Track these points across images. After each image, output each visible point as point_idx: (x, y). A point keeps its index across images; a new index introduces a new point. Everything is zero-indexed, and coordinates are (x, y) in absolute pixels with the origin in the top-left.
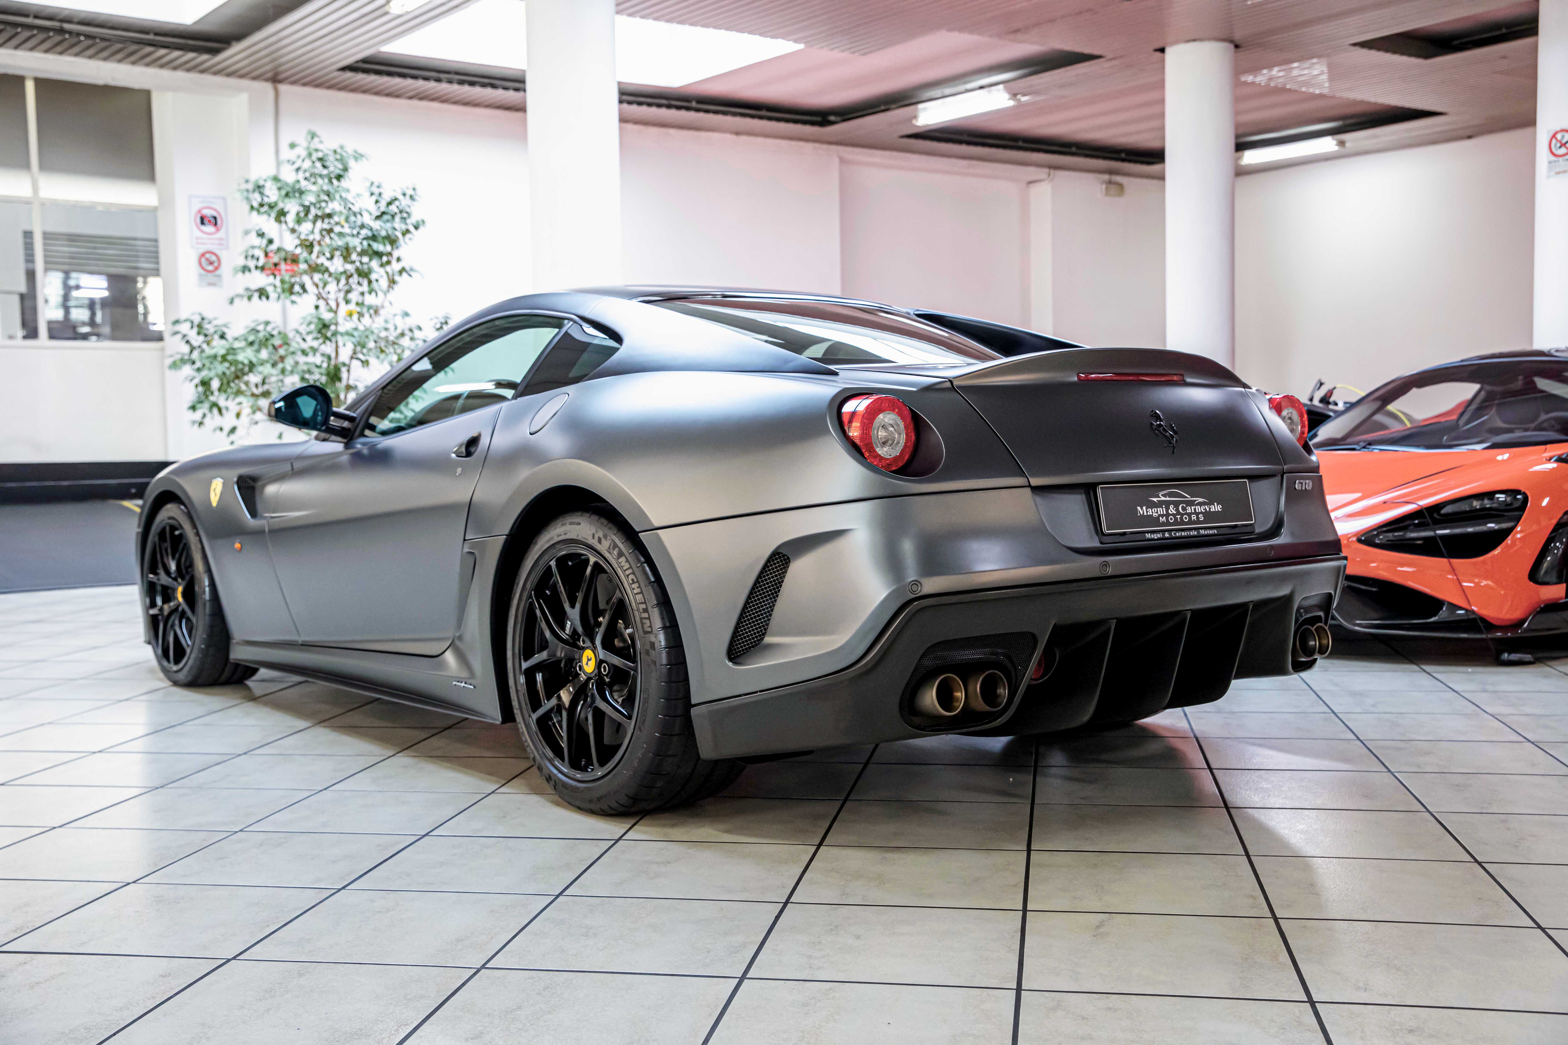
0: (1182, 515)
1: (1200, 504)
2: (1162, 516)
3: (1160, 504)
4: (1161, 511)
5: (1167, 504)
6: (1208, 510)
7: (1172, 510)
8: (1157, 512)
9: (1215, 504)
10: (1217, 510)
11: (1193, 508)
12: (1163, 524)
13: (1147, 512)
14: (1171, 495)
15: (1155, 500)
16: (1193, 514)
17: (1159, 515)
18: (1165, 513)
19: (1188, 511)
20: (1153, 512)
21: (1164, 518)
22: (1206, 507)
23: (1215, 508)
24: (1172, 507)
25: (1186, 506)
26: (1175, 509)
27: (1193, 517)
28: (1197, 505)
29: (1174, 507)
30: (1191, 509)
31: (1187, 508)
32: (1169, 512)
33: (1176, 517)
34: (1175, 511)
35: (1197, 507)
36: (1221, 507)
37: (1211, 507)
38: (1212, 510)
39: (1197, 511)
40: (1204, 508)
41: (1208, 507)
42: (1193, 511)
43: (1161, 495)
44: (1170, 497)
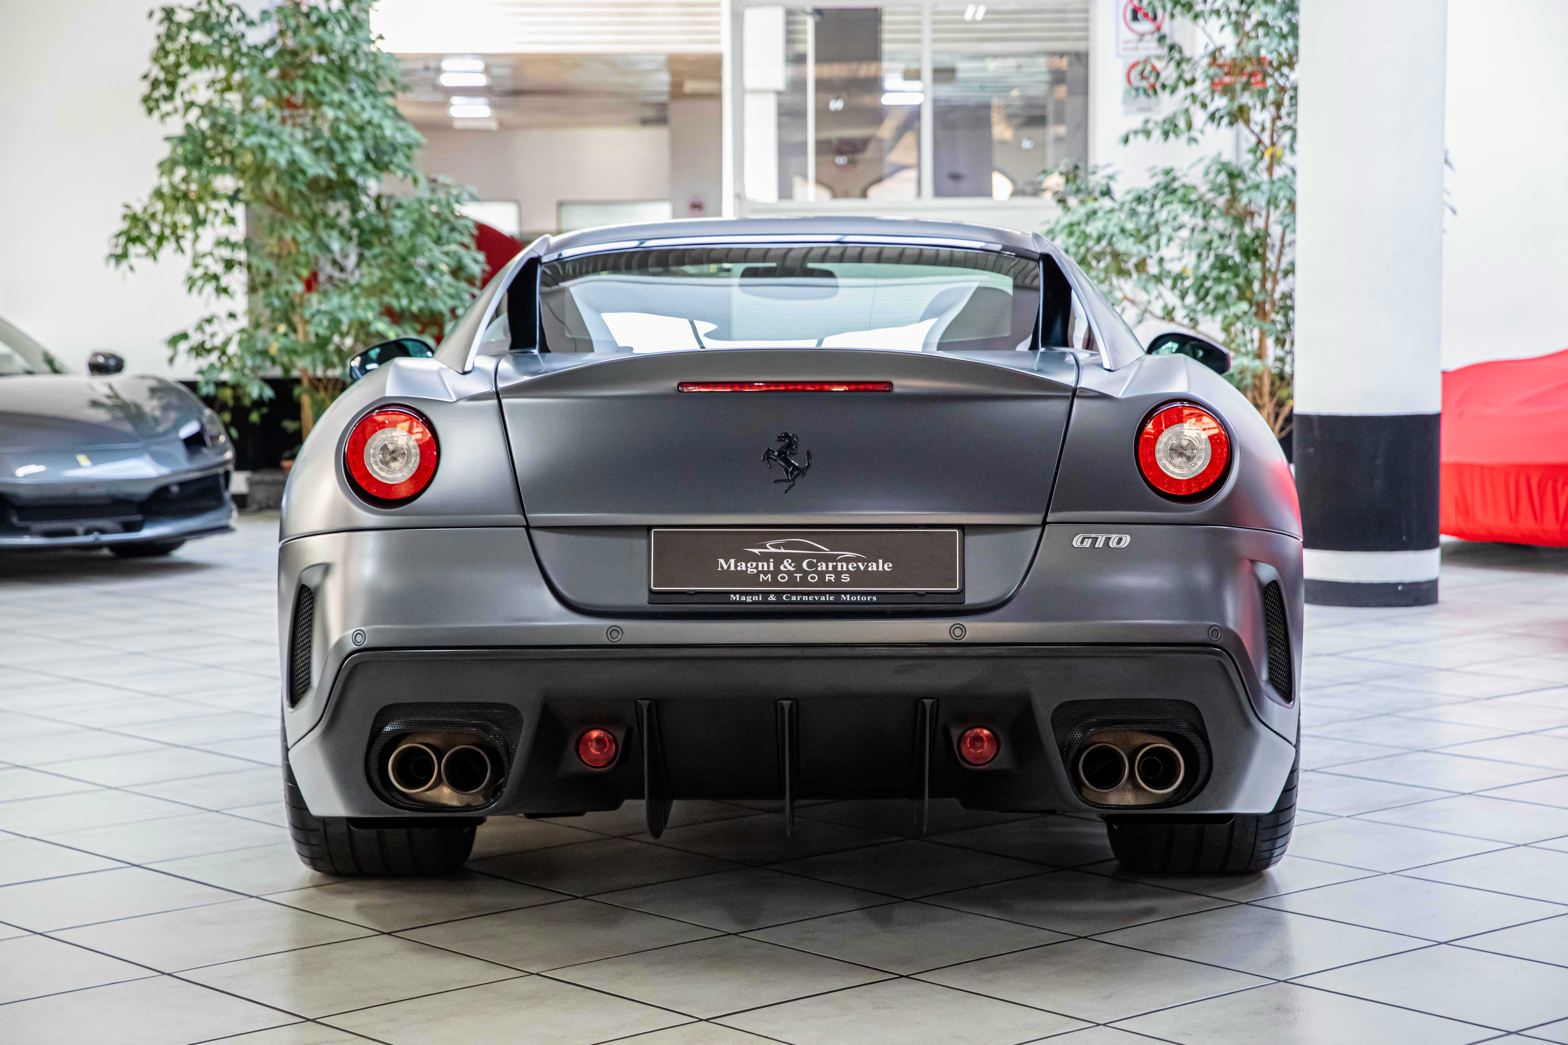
0: (806, 573)
1: (848, 560)
2: (765, 573)
3: (765, 557)
4: (762, 566)
5: (779, 559)
6: (862, 568)
7: (787, 565)
8: (757, 567)
9: (881, 561)
10: (881, 569)
11: (830, 565)
12: (765, 583)
13: (736, 566)
14: (786, 546)
15: (756, 551)
16: (830, 572)
17: (759, 572)
18: (772, 568)
19: (819, 569)
20: (751, 568)
21: (769, 575)
22: (860, 564)
23: (878, 567)
24: (788, 561)
25: (818, 562)
26: (793, 564)
27: (829, 577)
28: (841, 560)
29: (792, 562)
30: (827, 567)
31: (819, 564)
32: (782, 568)
33: (795, 575)
34: (793, 567)
35: (839, 564)
36: (891, 565)
37: (870, 565)
38: (870, 569)
39: (839, 569)
40: (855, 565)
41: (863, 565)
42: (830, 569)
43: (770, 545)
44: (785, 549)
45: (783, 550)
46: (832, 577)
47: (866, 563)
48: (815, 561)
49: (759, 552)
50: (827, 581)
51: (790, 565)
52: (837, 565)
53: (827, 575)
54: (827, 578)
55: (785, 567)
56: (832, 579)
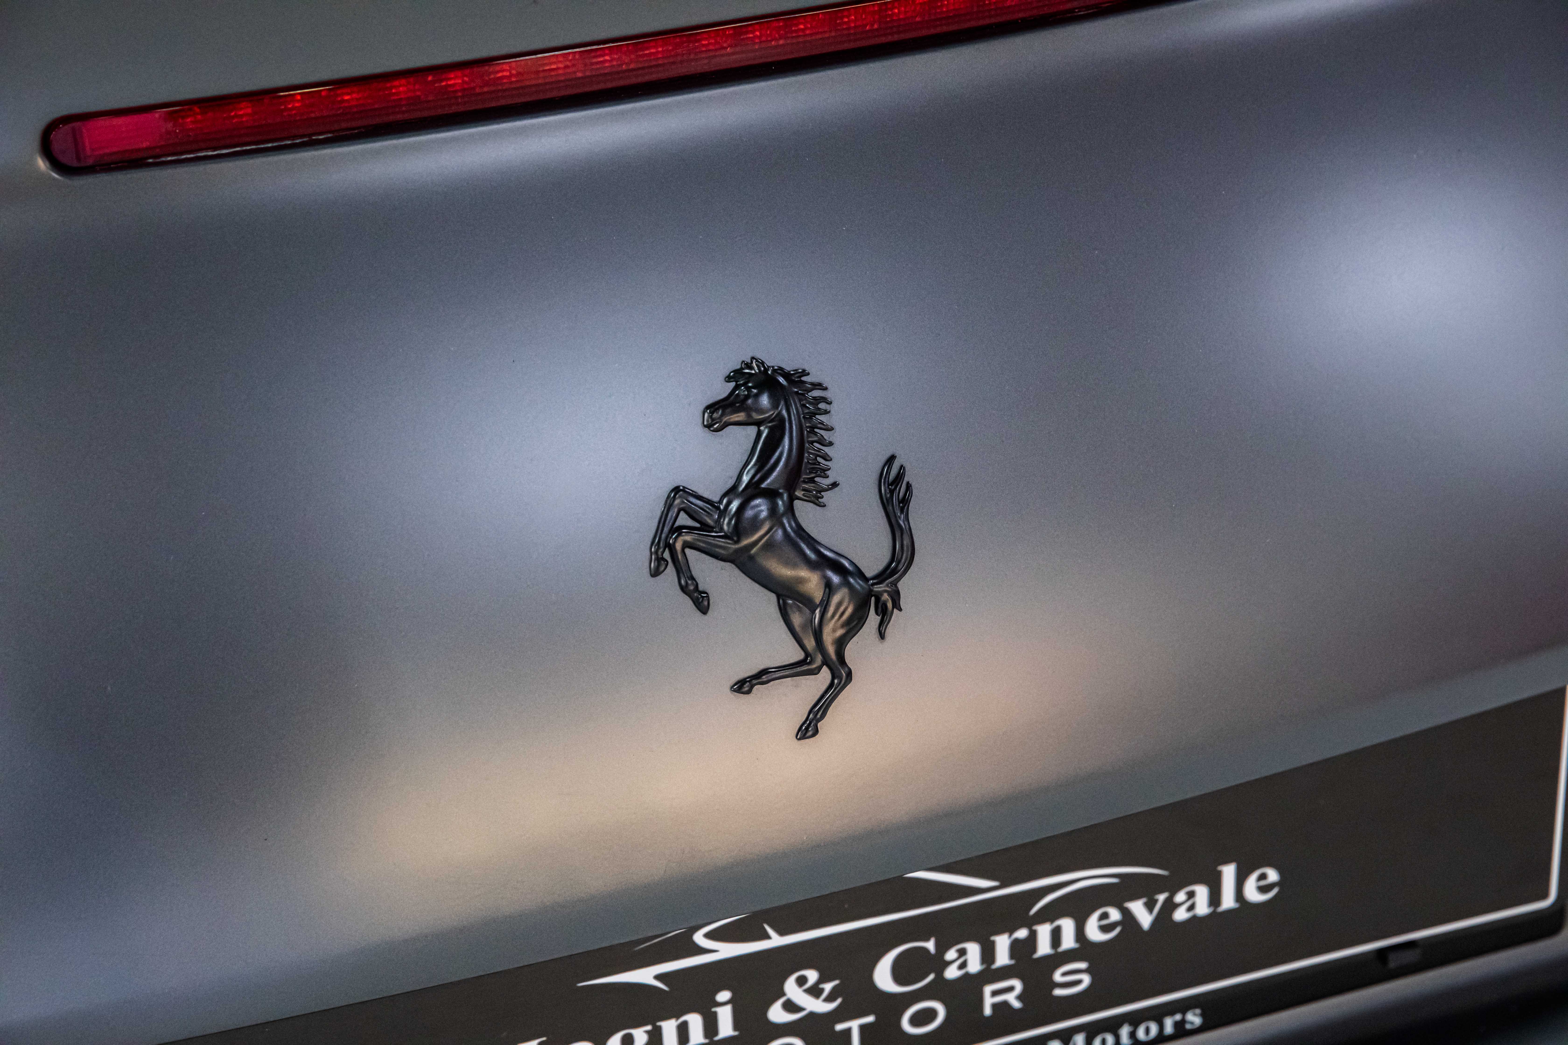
0: (892, 1007)
1: (1083, 903)
6: (1145, 918)
7: (801, 998)
9: (1229, 872)
11: (1003, 942)
15: (645, 976)
16: (1005, 973)
19: (952, 973)
22: (1137, 908)
23: (1215, 898)
24: (802, 981)
25: (942, 948)
26: (828, 987)
27: (995, 993)
28: (1050, 914)
29: (822, 979)
30: (988, 954)
31: (951, 955)
32: (777, 1014)
33: (839, 1027)
34: (830, 999)
35: (1044, 931)
36: (1273, 876)
37: (1180, 897)
38: (1181, 915)
39: (1044, 948)
40: (1115, 915)
41: (1150, 906)
42: (1003, 958)
43: (709, 936)
44: (782, 933)
45: (776, 941)
46: (1011, 989)
47: (1161, 898)
48: (930, 945)
49: (658, 977)
50: (988, 1011)
51: (814, 991)
52: (1033, 935)
53: (988, 989)
54: (989, 1002)
55: (790, 1006)
56: (1011, 998)
